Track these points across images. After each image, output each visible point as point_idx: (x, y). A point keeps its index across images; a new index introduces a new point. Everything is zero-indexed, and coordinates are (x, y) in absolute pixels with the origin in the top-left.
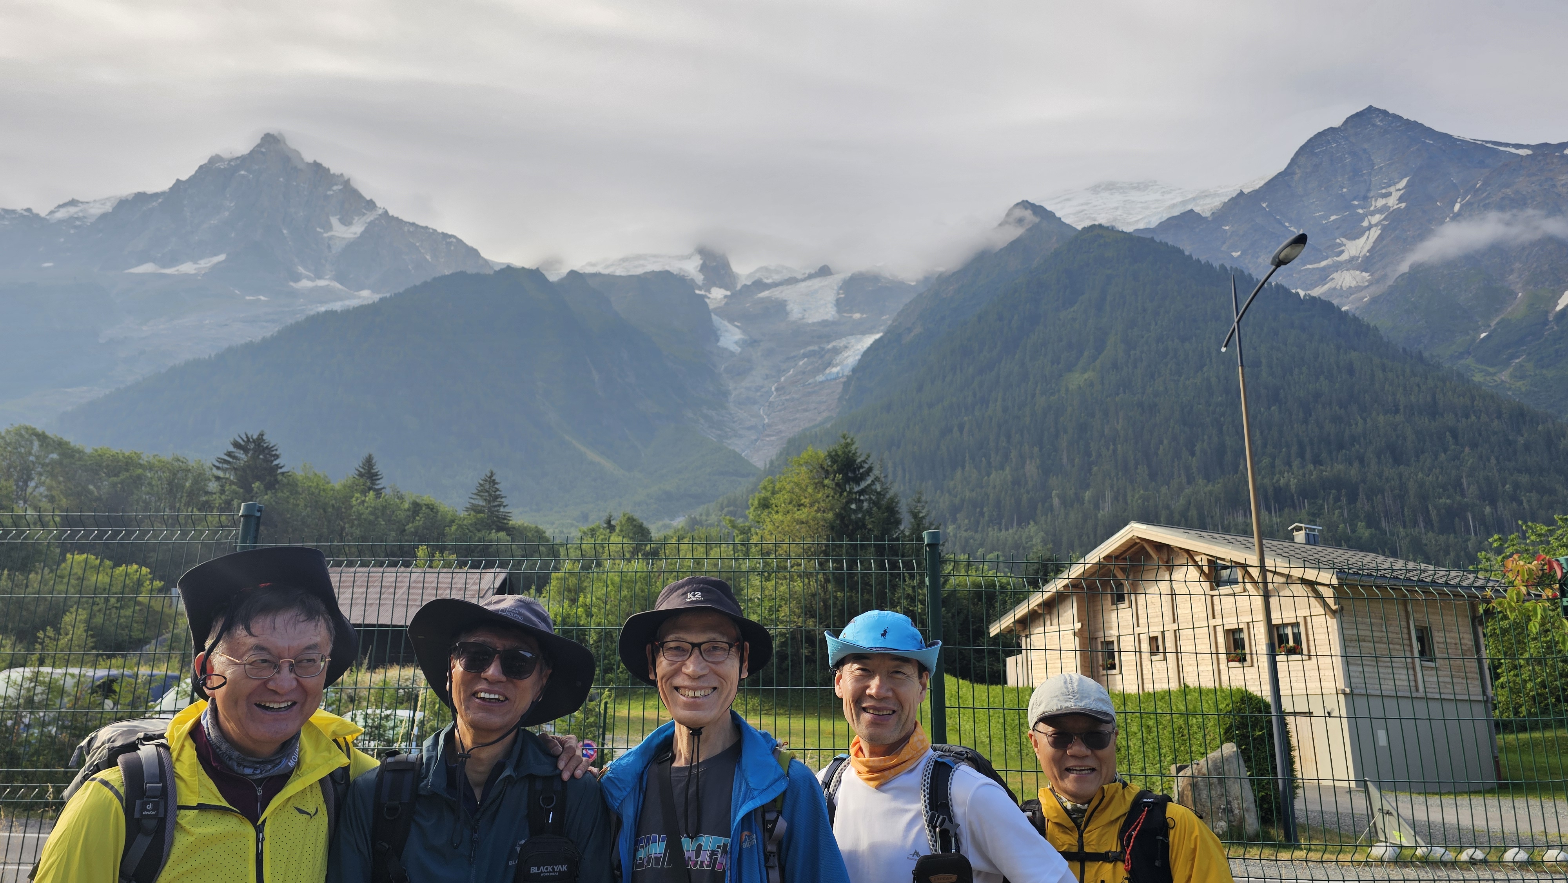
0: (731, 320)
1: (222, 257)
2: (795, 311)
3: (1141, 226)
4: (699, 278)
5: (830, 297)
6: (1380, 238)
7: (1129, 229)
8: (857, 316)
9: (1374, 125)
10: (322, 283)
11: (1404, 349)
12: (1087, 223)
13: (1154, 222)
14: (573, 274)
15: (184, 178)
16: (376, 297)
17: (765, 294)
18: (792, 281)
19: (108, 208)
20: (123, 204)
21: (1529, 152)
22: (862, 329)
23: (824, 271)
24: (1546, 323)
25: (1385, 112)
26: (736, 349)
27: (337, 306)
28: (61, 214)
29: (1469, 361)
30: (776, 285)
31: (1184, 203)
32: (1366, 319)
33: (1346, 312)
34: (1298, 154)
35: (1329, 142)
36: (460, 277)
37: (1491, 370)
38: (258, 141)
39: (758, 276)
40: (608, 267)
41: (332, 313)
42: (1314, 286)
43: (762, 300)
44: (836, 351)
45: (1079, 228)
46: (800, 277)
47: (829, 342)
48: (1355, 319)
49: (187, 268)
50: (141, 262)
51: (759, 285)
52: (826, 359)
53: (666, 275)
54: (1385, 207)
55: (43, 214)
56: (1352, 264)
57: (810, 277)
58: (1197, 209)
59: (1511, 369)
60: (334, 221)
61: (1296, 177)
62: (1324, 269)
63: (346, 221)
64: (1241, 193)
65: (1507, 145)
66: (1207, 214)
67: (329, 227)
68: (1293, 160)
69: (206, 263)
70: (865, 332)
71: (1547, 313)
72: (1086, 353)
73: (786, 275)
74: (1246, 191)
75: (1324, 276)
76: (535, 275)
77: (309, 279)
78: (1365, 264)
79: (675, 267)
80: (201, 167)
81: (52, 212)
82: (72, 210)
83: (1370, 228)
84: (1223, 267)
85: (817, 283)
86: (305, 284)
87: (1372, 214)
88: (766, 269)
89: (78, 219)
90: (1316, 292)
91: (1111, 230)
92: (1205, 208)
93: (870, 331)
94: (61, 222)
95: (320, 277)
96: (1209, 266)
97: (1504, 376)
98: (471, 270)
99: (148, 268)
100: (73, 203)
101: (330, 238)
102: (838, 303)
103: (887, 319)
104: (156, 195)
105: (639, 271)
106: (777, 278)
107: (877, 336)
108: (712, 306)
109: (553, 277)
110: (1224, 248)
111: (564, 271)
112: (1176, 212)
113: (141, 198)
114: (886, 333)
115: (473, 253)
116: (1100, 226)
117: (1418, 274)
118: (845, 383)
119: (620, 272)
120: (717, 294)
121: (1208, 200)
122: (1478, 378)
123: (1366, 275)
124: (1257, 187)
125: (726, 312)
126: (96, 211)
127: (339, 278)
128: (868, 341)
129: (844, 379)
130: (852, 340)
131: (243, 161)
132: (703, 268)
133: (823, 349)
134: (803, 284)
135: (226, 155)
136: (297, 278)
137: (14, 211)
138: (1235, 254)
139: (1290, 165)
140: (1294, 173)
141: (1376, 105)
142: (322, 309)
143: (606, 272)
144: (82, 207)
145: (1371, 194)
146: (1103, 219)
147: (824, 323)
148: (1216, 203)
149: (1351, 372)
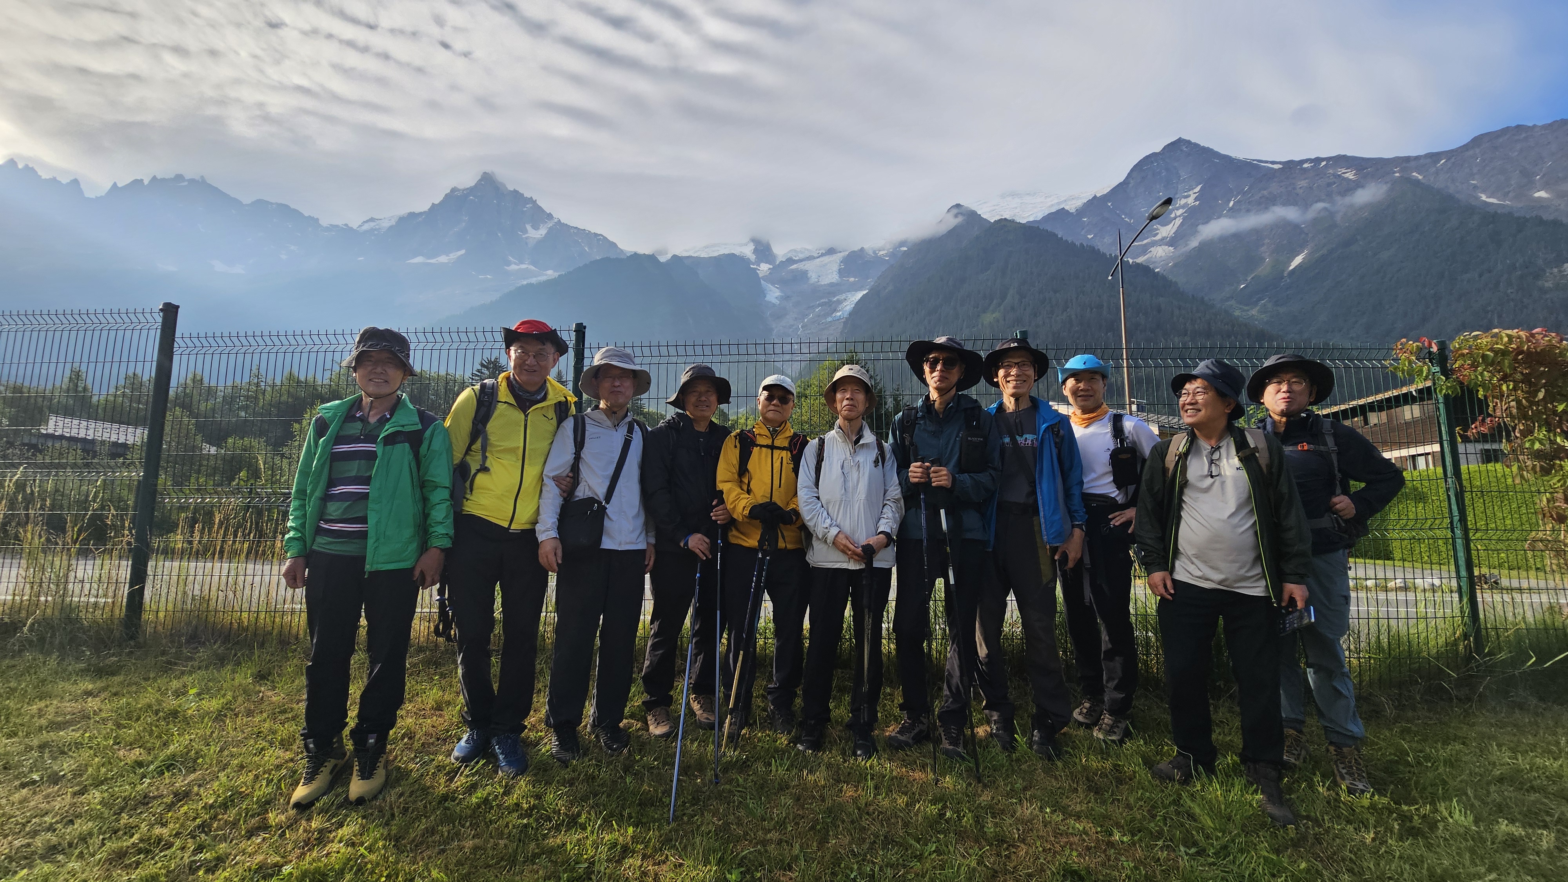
0: (773, 284)
1: (463, 252)
2: (813, 277)
3: (1031, 219)
4: (753, 258)
5: (835, 268)
6: (1182, 224)
7: (1024, 221)
8: (852, 279)
9: (1182, 150)
10: (523, 266)
11: (1193, 296)
12: (997, 218)
13: (1039, 216)
14: (675, 257)
15: (437, 202)
16: (556, 274)
17: (794, 267)
18: (810, 258)
19: (393, 222)
20: (401, 219)
21: (1281, 166)
22: (855, 288)
23: (831, 251)
24: (1282, 278)
25: (1189, 142)
26: (777, 302)
27: (534, 280)
28: (366, 227)
29: (1232, 302)
30: (801, 261)
31: (1059, 203)
32: (1170, 277)
33: (1158, 272)
34: (1132, 170)
35: (1152, 162)
36: (607, 260)
37: (1246, 308)
38: (480, 178)
39: (789, 255)
40: (696, 252)
41: (530, 285)
42: (1138, 256)
43: (792, 271)
44: (839, 302)
45: (992, 221)
46: (816, 255)
47: (834, 297)
48: (1164, 278)
49: (443, 259)
50: (415, 256)
51: (791, 261)
52: (833, 307)
53: (732, 256)
54: (1186, 205)
55: (355, 228)
56: (1163, 242)
57: (823, 255)
58: (1067, 208)
59: (1258, 308)
60: (528, 227)
61: (1131, 185)
62: (1145, 245)
63: (536, 228)
64: (1095, 197)
65: (1267, 162)
66: (1073, 211)
67: (526, 232)
68: (1129, 174)
69: (454, 256)
70: (857, 290)
71: (1284, 271)
72: (995, 302)
73: (807, 254)
74: (1098, 195)
75: (1145, 250)
76: (652, 259)
77: (515, 264)
78: (1172, 242)
79: (737, 251)
80: (446, 195)
81: (360, 226)
82: (372, 224)
83: (1175, 218)
84: (1082, 244)
85: (826, 259)
86: (513, 267)
87: (1177, 209)
88: (795, 251)
89: (376, 230)
90: (1140, 260)
91: (1013, 221)
92: (1071, 207)
93: (861, 289)
94: (366, 232)
95: (522, 263)
96: (1073, 244)
97: (1254, 312)
98: (613, 256)
99: (419, 259)
100: (372, 220)
101: (527, 238)
102: (840, 272)
103: (871, 282)
104: (421, 214)
105: (716, 254)
106: (801, 256)
107: (865, 292)
108: (761, 275)
109: (662, 259)
110: (1083, 233)
111: (669, 256)
112: (1053, 210)
113: (412, 215)
114: (870, 290)
115: (614, 245)
116: (1005, 219)
117: (1205, 247)
118: (844, 322)
119: (703, 255)
120: (764, 268)
121: (1074, 202)
122: (1237, 313)
123: (1171, 248)
124: (1105, 192)
125: (770, 279)
126: (386, 224)
127: (533, 263)
128: (859, 295)
129: (844, 320)
130: (849, 295)
131: (471, 190)
132: (756, 251)
133: (830, 301)
134: (818, 260)
135: (461, 187)
136: (509, 264)
137: (337, 226)
138: (1090, 237)
139: (1127, 178)
140: (1129, 183)
141: (1184, 137)
142: (525, 283)
143: (695, 255)
144: (378, 222)
145: (1177, 196)
146: (1007, 215)
147: (832, 285)
148: (1079, 203)
149: (1159, 310)
